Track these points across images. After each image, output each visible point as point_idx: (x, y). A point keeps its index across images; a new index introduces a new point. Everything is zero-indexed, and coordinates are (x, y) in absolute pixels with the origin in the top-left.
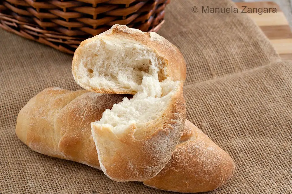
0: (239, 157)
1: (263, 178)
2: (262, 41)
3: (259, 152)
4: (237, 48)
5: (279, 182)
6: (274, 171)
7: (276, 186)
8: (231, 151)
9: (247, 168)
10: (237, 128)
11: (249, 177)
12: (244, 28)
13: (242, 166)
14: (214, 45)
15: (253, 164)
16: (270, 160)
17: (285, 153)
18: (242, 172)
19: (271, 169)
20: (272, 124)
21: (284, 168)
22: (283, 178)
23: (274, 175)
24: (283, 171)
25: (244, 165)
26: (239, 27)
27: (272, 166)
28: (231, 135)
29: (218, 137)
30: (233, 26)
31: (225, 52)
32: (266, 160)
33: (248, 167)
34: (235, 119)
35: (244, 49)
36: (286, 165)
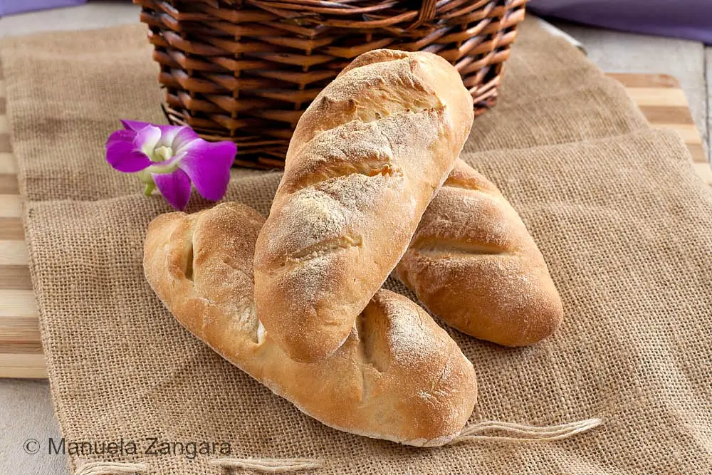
0: (559, 226)
1: (590, 263)
2: (633, 120)
3: (592, 224)
4: (588, 126)
5: (614, 273)
6: (610, 256)
7: (607, 278)
8: (547, 217)
9: (568, 244)
10: (563, 190)
11: (568, 258)
12: (607, 99)
13: (561, 239)
14: (551, 121)
15: (578, 239)
16: (607, 238)
17: (632, 233)
18: (559, 248)
19: (605, 252)
20: (621, 193)
21: (626, 253)
22: (621, 268)
23: (609, 261)
24: (624, 258)
25: (565, 238)
26: (598, 99)
27: (607, 247)
28: (551, 198)
29: (531, 198)
30: (589, 97)
31: (568, 131)
32: (601, 238)
33: (570, 242)
34: (562, 178)
35: (601, 128)
36: (630, 250)
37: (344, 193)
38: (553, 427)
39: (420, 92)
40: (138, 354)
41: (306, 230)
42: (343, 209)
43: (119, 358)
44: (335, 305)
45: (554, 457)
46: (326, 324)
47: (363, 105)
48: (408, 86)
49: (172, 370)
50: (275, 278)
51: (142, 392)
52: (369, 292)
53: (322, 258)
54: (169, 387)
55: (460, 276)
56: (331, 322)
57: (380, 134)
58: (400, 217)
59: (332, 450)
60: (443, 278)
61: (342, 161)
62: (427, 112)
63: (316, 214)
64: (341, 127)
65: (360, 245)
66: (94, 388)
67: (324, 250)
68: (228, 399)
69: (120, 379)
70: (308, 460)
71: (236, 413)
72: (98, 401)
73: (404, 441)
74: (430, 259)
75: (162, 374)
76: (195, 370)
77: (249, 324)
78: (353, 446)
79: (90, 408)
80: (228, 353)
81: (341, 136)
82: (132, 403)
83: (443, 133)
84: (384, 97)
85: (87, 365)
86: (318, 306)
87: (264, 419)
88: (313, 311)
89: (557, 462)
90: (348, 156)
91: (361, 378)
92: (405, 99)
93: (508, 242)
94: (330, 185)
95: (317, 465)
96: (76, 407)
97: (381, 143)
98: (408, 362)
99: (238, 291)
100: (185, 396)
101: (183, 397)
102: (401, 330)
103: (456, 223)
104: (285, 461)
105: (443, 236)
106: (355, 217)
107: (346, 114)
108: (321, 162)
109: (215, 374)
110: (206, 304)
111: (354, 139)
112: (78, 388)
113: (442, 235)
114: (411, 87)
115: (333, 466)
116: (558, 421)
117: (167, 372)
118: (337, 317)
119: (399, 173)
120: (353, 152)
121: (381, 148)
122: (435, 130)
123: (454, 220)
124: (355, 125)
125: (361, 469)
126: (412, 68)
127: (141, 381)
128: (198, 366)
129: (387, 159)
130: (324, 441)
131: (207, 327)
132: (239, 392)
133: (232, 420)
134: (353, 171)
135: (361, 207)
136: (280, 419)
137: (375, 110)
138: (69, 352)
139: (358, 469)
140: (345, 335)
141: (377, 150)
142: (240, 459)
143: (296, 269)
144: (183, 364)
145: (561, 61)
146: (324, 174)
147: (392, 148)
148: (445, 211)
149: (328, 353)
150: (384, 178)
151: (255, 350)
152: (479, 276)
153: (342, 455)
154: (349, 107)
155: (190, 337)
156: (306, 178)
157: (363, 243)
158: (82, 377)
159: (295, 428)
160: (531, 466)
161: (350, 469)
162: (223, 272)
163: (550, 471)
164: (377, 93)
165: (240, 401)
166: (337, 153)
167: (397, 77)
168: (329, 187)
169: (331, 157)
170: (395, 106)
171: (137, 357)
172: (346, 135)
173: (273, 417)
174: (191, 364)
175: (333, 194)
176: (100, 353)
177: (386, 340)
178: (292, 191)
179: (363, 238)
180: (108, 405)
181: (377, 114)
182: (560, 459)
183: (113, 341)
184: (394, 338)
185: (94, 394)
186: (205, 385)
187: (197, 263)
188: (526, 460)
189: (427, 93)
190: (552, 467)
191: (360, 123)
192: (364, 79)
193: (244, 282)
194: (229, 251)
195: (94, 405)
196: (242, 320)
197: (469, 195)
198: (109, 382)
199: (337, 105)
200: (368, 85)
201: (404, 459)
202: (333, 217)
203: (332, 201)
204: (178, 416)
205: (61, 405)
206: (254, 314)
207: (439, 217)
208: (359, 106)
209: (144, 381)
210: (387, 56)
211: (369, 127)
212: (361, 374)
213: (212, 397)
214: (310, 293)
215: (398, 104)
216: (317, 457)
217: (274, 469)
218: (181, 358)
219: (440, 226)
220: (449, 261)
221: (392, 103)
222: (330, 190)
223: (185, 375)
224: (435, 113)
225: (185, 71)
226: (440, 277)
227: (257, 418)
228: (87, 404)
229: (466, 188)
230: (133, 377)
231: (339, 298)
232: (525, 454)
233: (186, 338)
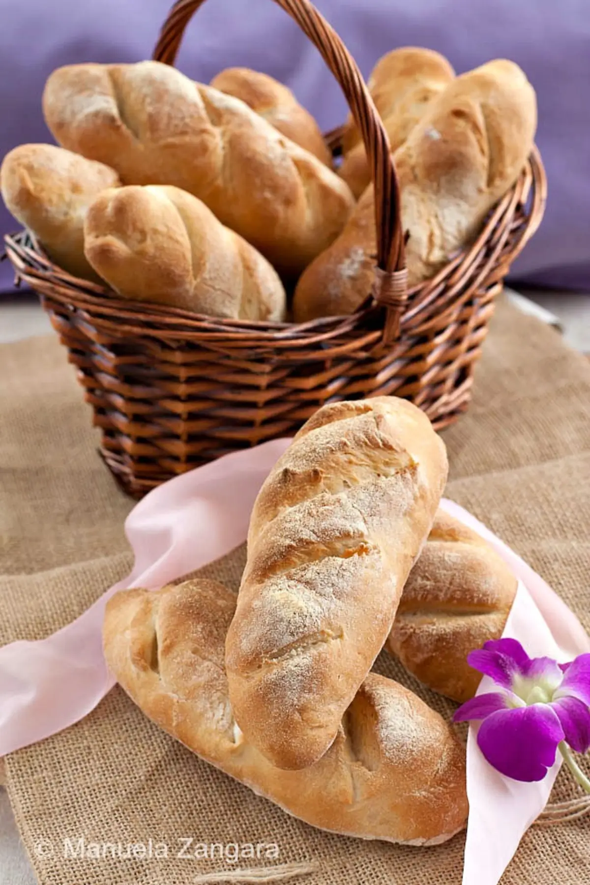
37: (319, 581)
38: (564, 804)
39: (390, 451)
40: (103, 758)
41: (282, 626)
42: (320, 599)
43: (83, 765)
44: (319, 707)
45: (568, 838)
46: (312, 728)
47: (328, 474)
48: (377, 446)
49: (142, 773)
50: (252, 682)
51: (111, 805)
52: (355, 686)
53: (302, 657)
54: (140, 793)
55: (448, 643)
56: (317, 725)
57: (351, 507)
58: (381, 599)
59: (326, 850)
60: (430, 646)
61: (313, 543)
62: (399, 475)
63: (291, 609)
64: (307, 503)
65: (341, 636)
66: (60, 804)
67: (304, 647)
68: (207, 800)
69: (86, 790)
70: (301, 864)
71: (218, 816)
72: (66, 819)
73: (401, 841)
74: (414, 625)
75: (131, 778)
76: (167, 769)
77: (224, 722)
78: (348, 843)
79: (58, 828)
80: (203, 753)
81: (309, 514)
82: (103, 819)
83: (418, 495)
84: (350, 462)
85: (49, 777)
86: (302, 710)
87: (248, 820)
88: (297, 716)
89: (572, 843)
90: (318, 537)
91: (349, 779)
92: (374, 461)
93: (498, 599)
94: (303, 573)
95: (311, 870)
96: (42, 829)
97: (354, 519)
98: (400, 758)
99: (209, 686)
100: (159, 802)
101: (157, 804)
102: (390, 723)
103: (438, 584)
104: (276, 869)
105: (426, 598)
106: (333, 606)
107: (311, 485)
108: (290, 546)
109: (189, 772)
110: (175, 700)
111: (323, 516)
112: (42, 805)
113: (424, 598)
114: (379, 447)
115: (329, 869)
116: (569, 795)
117: (137, 775)
118: (323, 719)
119: (376, 551)
120: (324, 531)
121: (353, 524)
122: (410, 494)
123: (436, 580)
124: (322, 500)
125: (360, 869)
126: (378, 424)
127: (110, 790)
128: (170, 764)
129: (362, 535)
130: (316, 840)
131: (177, 725)
132: (218, 791)
133: (214, 826)
134: (326, 554)
135: (339, 595)
136: (265, 818)
137: (342, 477)
138: (27, 763)
139: (355, 870)
140: (333, 736)
141: (349, 527)
142: (227, 873)
143: (275, 671)
144: (153, 764)
145: (534, 346)
146: (294, 559)
147: (365, 522)
148: (425, 571)
149: (317, 758)
150: (361, 559)
151: (233, 751)
152: (470, 641)
153: (337, 855)
154: (315, 477)
155: (157, 730)
156: (275, 566)
157: (345, 634)
158: (45, 791)
159: (283, 828)
160: (544, 850)
161: (347, 871)
162: (191, 664)
163: (565, 855)
164: (342, 457)
165: (220, 801)
166: (306, 535)
167: (363, 437)
168: (302, 576)
169: (301, 540)
170: (363, 469)
171: (102, 761)
172: (314, 512)
173: (258, 817)
174: (163, 763)
175: (307, 583)
176: (61, 760)
177: (375, 736)
178: (261, 582)
179: (345, 629)
180: (77, 823)
181: (345, 482)
182: (575, 840)
183: (74, 744)
184: (383, 733)
185: (60, 811)
186: (180, 786)
187: (162, 654)
188: (538, 844)
189: (396, 451)
190: (567, 850)
191: (328, 496)
192: (328, 443)
193: (215, 676)
194: (196, 641)
195: (62, 824)
196: (216, 718)
197: (450, 550)
198: (75, 795)
199: (301, 477)
200: (333, 450)
201: (405, 854)
202: (311, 610)
203: (307, 592)
204: (155, 828)
205: (26, 828)
206: (229, 709)
207: (419, 579)
208: (324, 475)
209: (113, 789)
210: (348, 409)
211: (339, 501)
212: (349, 775)
213: (189, 800)
214: (292, 697)
215: (367, 468)
216: (310, 859)
217: (265, 879)
218: (150, 757)
219: (423, 588)
220: (435, 627)
221: (360, 467)
222: (303, 579)
223: (157, 776)
224: (408, 475)
225: (125, 415)
226: (426, 645)
227: (240, 819)
228: (54, 824)
229: (446, 541)
230: (100, 786)
231: (324, 698)
232: (536, 837)
233: (153, 732)
